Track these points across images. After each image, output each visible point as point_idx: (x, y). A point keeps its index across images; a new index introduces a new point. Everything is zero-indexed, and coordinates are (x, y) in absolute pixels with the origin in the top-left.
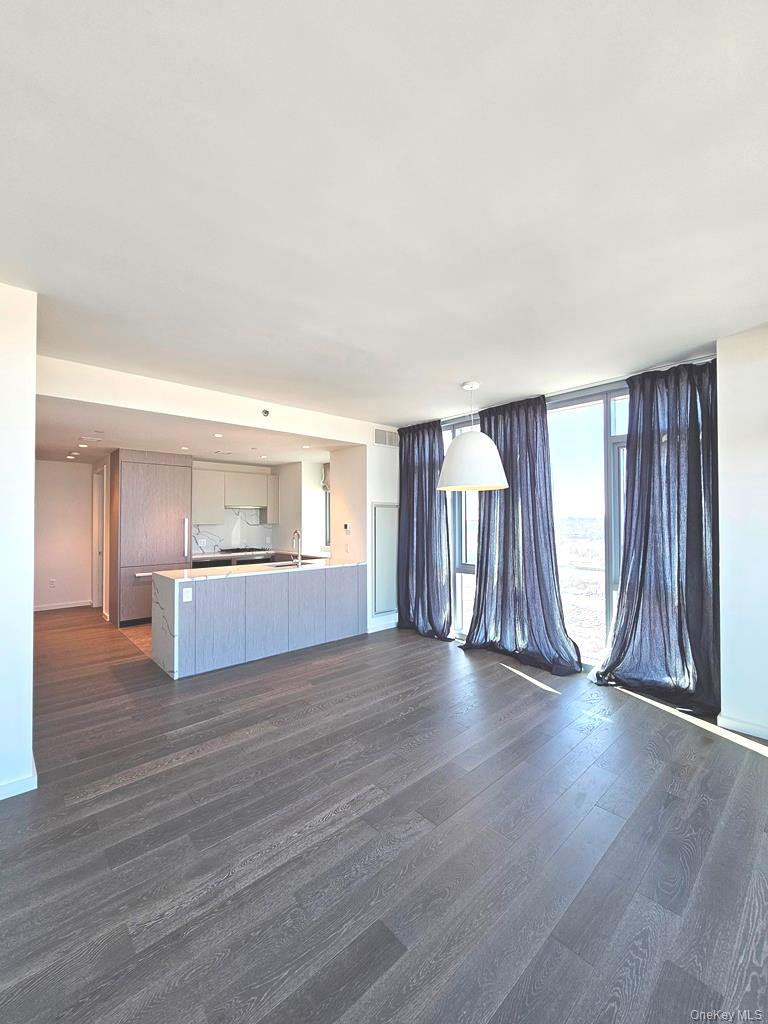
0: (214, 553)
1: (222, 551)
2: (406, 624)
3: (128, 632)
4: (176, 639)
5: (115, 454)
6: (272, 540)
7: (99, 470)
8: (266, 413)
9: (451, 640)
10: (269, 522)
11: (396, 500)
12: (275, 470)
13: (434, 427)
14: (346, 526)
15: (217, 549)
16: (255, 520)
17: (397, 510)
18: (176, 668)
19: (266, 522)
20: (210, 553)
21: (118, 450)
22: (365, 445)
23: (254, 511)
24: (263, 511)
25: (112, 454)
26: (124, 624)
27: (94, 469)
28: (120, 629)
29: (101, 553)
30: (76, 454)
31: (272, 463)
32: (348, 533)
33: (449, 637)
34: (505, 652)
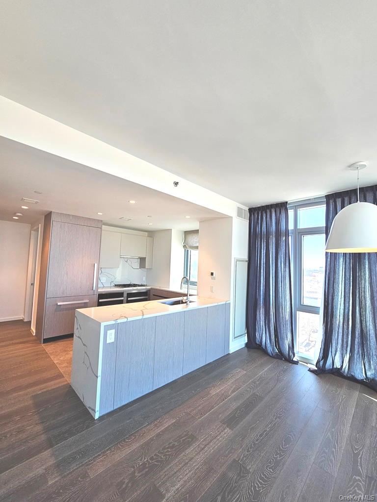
0: (111, 287)
1: (116, 286)
2: (253, 345)
3: (49, 348)
4: (99, 379)
5: (48, 216)
6: (146, 279)
7: (35, 228)
8: (176, 184)
9: (296, 363)
10: (146, 267)
11: (245, 257)
12: (151, 234)
13: (282, 206)
14: (212, 274)
15: (113, 284)
16: (137, 265)
17: (247, 263)
18: (97, 408)
19: (144, 267)
20: (108, 287)
21: (51, 212)
22: (232, 217)
23: (136, 260)
24: (142, 260)
25: (46, 216)
26: (47, 341)
27: (32, 227)
28: (43, 345)
29: (33, 284)
30: (19, 214)
31: (150, 230)
32: (214, 279)
33: (295, 359)
34: (352, 379)
